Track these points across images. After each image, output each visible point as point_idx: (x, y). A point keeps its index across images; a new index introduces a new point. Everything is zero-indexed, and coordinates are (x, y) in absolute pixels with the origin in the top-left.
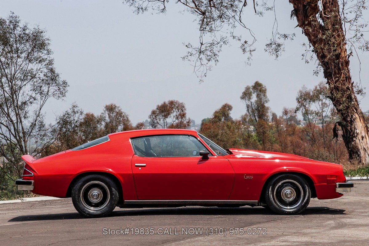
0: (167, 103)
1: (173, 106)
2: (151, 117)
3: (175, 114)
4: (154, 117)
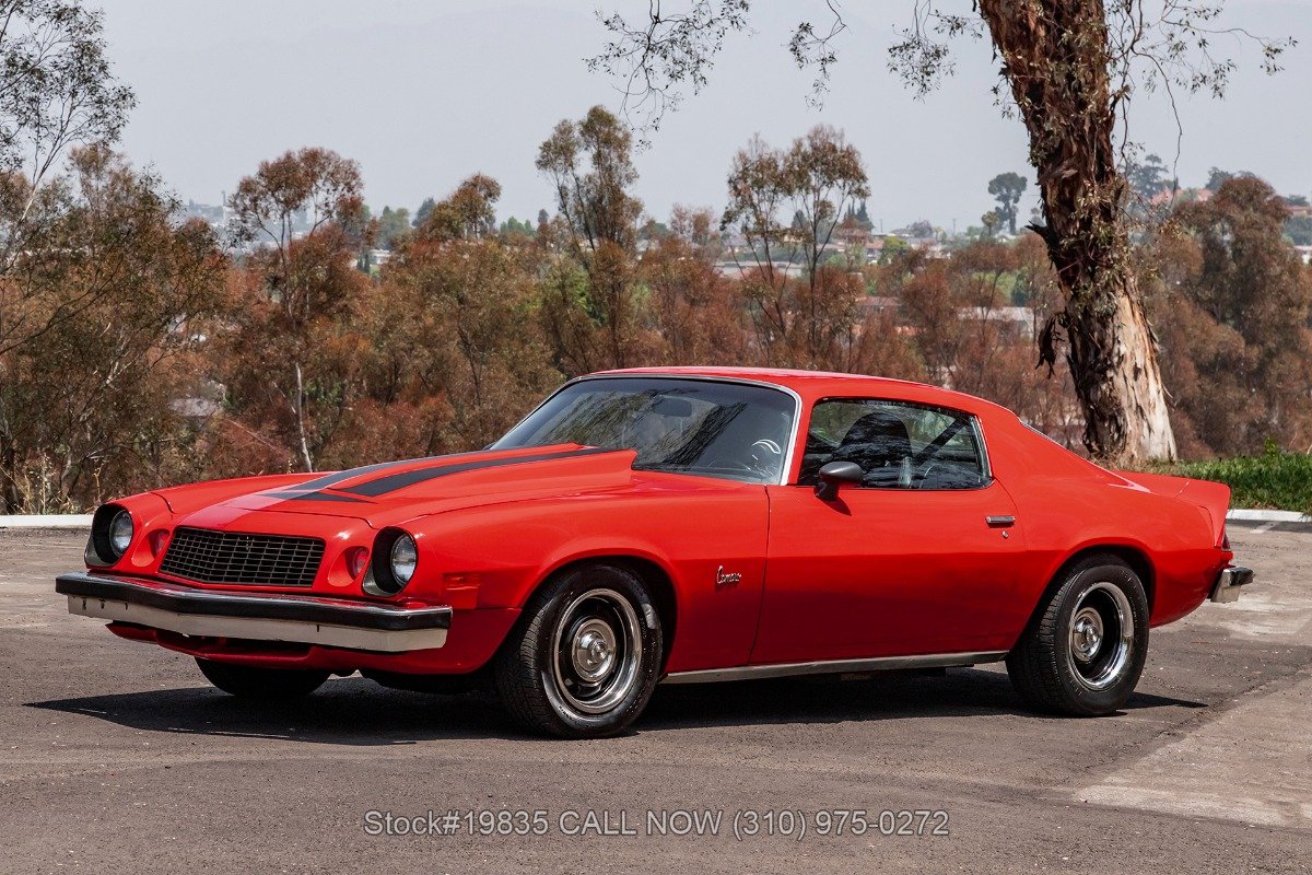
0: (296, 157)
1: (317, 169)
2: (238, 202)
3: (321, 197)
4: (247, 202)
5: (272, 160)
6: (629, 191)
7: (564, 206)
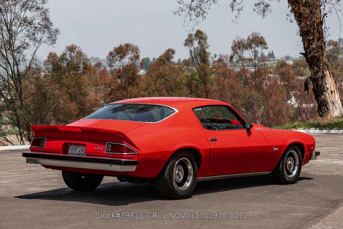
0: (123, 45)
1: (128, 49)
2: (109, 57)
3: (130, 55)
4: (111, 57)
5: (117, 47)
6: (207, 50)
7: (191, 55)
